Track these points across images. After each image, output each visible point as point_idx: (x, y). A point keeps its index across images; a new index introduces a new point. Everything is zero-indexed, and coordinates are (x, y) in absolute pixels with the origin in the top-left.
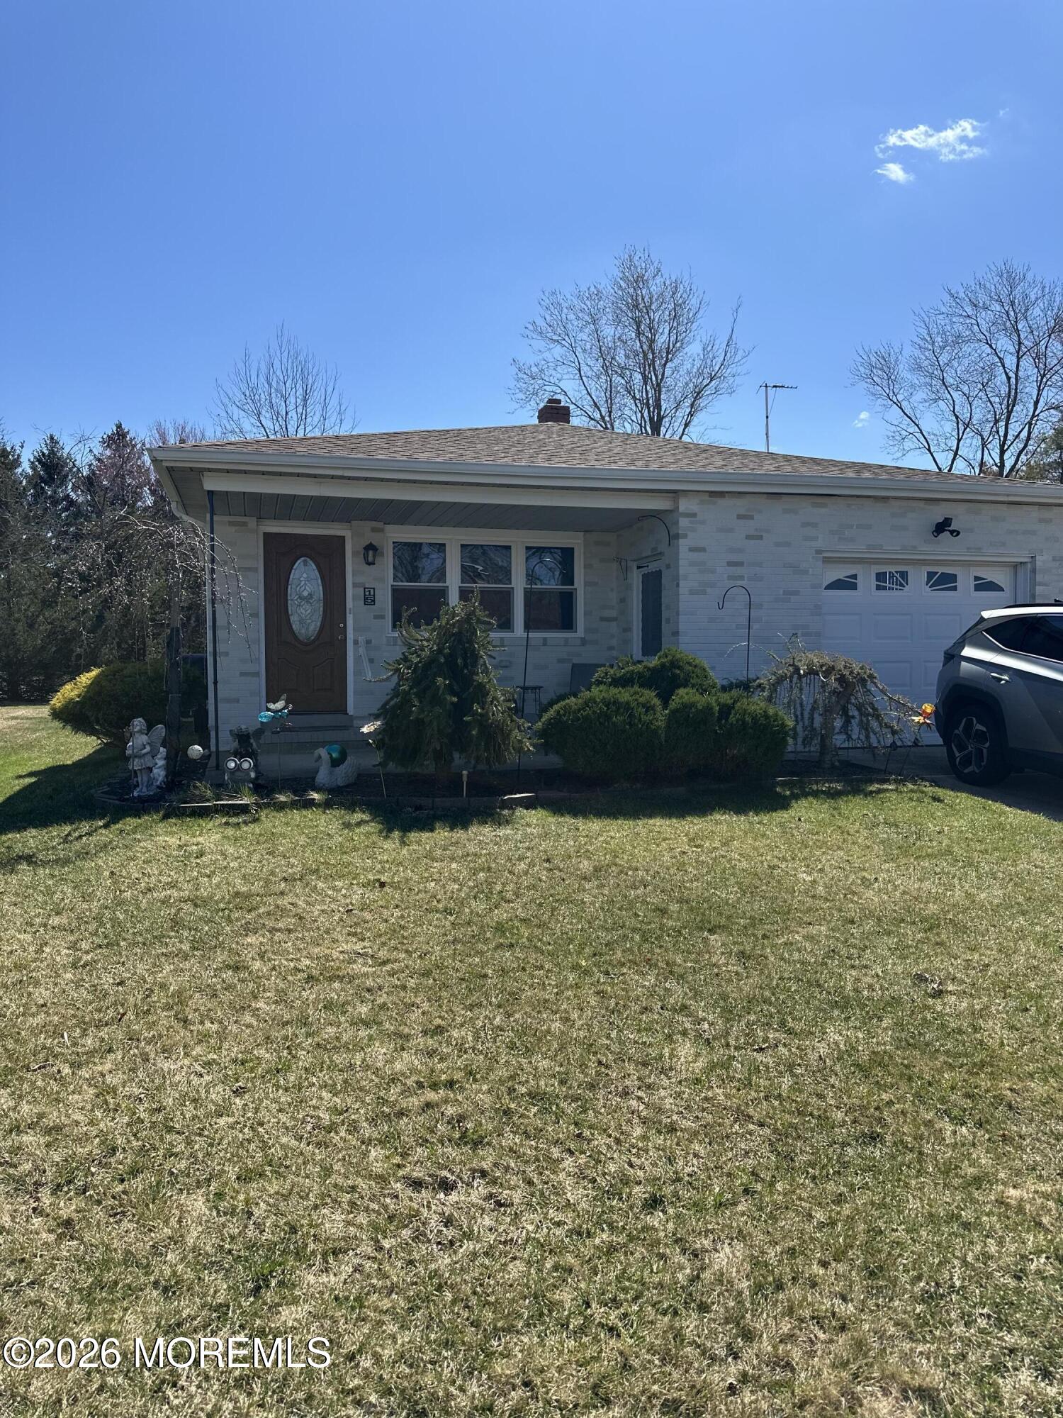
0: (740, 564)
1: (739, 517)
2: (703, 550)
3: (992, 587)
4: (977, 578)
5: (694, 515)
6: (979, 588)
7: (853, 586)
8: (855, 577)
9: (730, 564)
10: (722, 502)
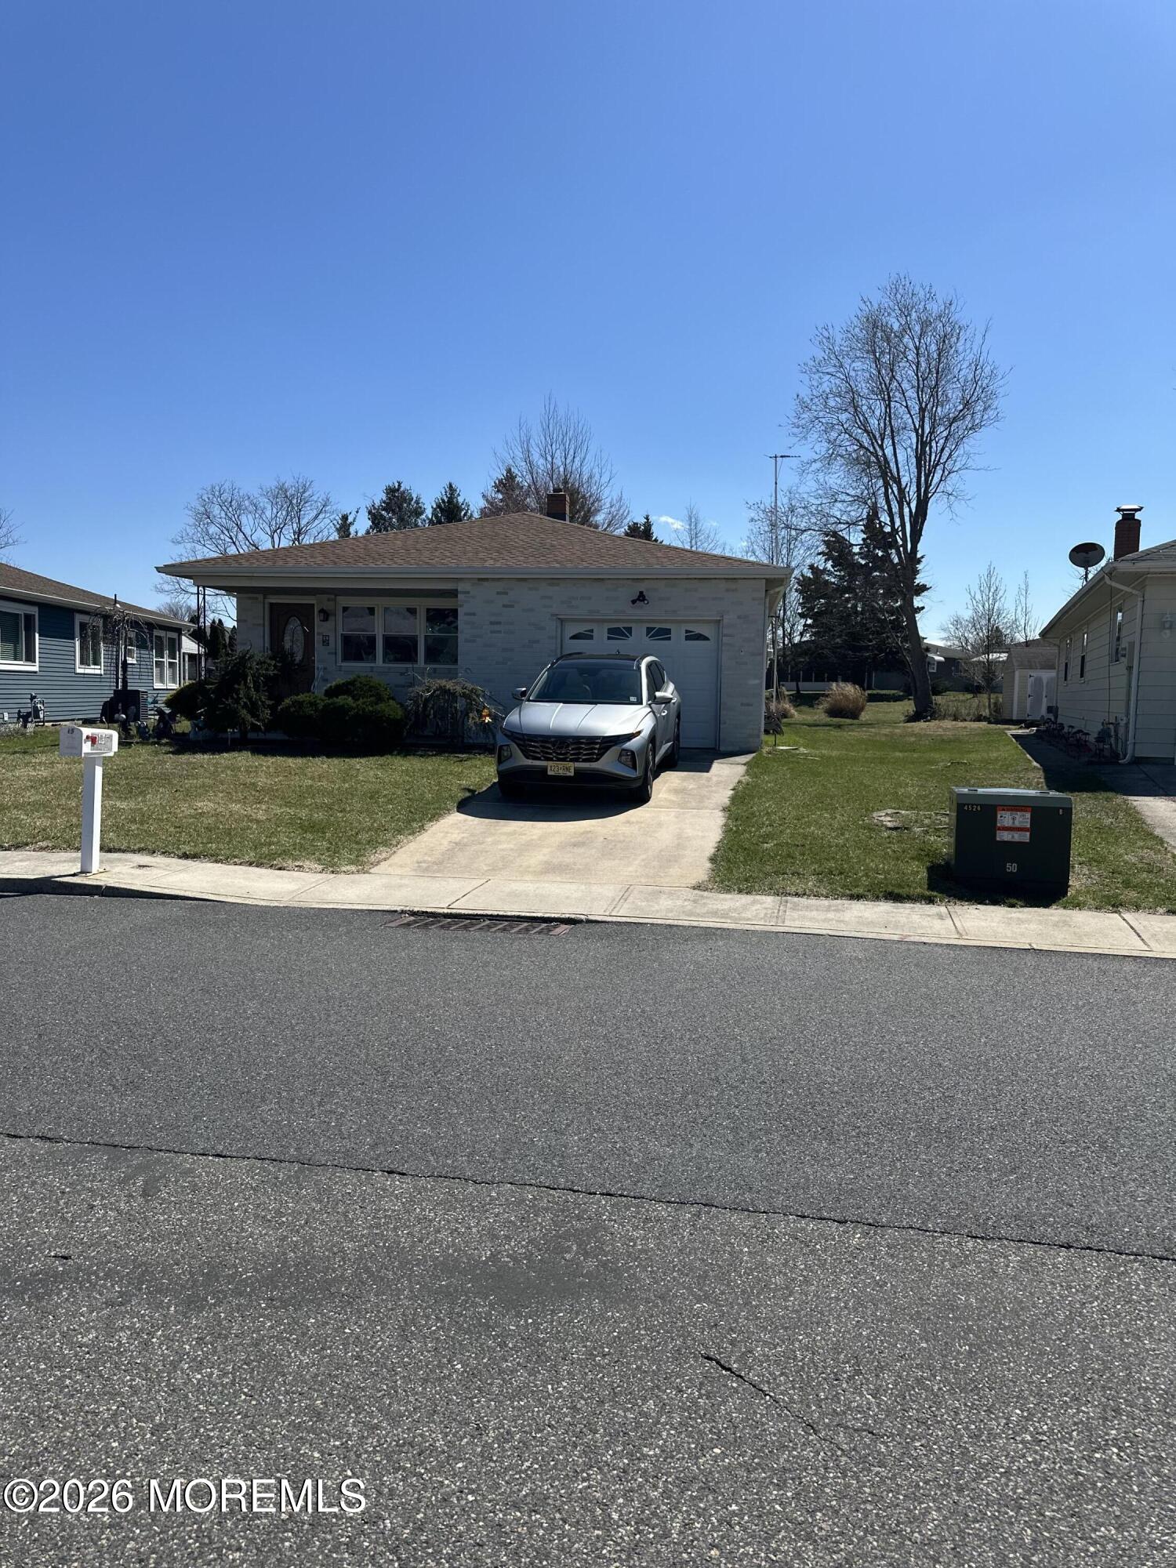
0: (499, 623)
1: (498, 593)
2: (474, 614)
3: (700, 637)
4: (687, 631)
5: (468, 593)
6: (687, 638)
7: (591, 637)
8: (592, 631)
9: (492, 623)
10: (486, 584)
